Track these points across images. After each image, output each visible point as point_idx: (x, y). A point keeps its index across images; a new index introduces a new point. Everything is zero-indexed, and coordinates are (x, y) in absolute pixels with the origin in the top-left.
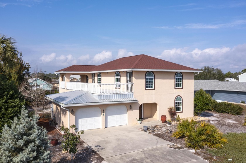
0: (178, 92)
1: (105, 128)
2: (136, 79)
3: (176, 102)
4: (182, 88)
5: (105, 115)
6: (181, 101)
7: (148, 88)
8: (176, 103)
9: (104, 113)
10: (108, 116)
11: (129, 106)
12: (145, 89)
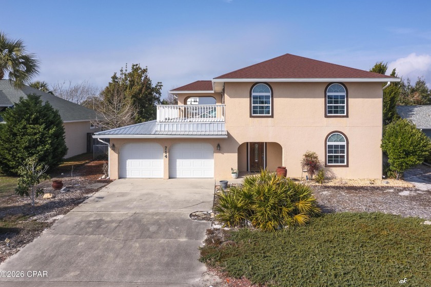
0: (336, 124)
1: (169, 178)
2: (231, 97)
3: (329, 143)
4: (347, 116)
5: (168, 156)
6: (345, 143)
7: (258, 115)
8: (330, 147)
9: (168, 154)
10: (177, 160)
11: (217, 146)
12: (251, 116)
